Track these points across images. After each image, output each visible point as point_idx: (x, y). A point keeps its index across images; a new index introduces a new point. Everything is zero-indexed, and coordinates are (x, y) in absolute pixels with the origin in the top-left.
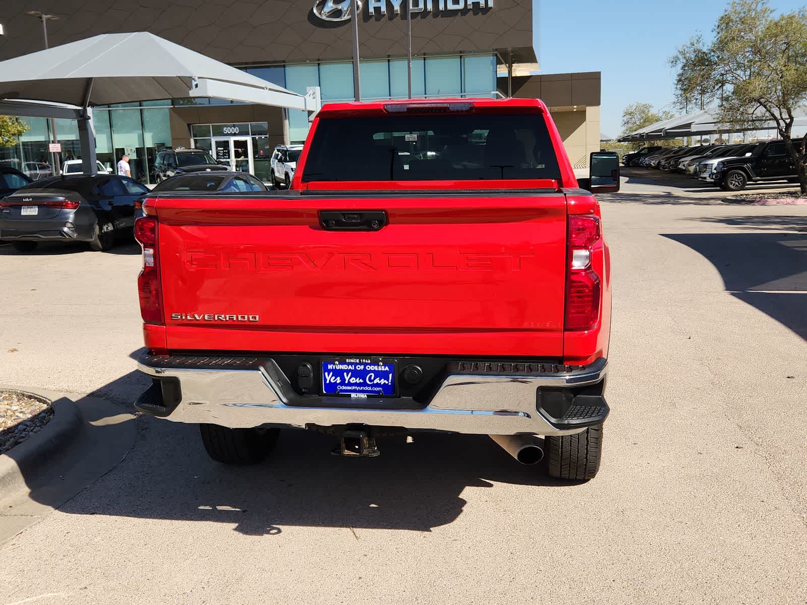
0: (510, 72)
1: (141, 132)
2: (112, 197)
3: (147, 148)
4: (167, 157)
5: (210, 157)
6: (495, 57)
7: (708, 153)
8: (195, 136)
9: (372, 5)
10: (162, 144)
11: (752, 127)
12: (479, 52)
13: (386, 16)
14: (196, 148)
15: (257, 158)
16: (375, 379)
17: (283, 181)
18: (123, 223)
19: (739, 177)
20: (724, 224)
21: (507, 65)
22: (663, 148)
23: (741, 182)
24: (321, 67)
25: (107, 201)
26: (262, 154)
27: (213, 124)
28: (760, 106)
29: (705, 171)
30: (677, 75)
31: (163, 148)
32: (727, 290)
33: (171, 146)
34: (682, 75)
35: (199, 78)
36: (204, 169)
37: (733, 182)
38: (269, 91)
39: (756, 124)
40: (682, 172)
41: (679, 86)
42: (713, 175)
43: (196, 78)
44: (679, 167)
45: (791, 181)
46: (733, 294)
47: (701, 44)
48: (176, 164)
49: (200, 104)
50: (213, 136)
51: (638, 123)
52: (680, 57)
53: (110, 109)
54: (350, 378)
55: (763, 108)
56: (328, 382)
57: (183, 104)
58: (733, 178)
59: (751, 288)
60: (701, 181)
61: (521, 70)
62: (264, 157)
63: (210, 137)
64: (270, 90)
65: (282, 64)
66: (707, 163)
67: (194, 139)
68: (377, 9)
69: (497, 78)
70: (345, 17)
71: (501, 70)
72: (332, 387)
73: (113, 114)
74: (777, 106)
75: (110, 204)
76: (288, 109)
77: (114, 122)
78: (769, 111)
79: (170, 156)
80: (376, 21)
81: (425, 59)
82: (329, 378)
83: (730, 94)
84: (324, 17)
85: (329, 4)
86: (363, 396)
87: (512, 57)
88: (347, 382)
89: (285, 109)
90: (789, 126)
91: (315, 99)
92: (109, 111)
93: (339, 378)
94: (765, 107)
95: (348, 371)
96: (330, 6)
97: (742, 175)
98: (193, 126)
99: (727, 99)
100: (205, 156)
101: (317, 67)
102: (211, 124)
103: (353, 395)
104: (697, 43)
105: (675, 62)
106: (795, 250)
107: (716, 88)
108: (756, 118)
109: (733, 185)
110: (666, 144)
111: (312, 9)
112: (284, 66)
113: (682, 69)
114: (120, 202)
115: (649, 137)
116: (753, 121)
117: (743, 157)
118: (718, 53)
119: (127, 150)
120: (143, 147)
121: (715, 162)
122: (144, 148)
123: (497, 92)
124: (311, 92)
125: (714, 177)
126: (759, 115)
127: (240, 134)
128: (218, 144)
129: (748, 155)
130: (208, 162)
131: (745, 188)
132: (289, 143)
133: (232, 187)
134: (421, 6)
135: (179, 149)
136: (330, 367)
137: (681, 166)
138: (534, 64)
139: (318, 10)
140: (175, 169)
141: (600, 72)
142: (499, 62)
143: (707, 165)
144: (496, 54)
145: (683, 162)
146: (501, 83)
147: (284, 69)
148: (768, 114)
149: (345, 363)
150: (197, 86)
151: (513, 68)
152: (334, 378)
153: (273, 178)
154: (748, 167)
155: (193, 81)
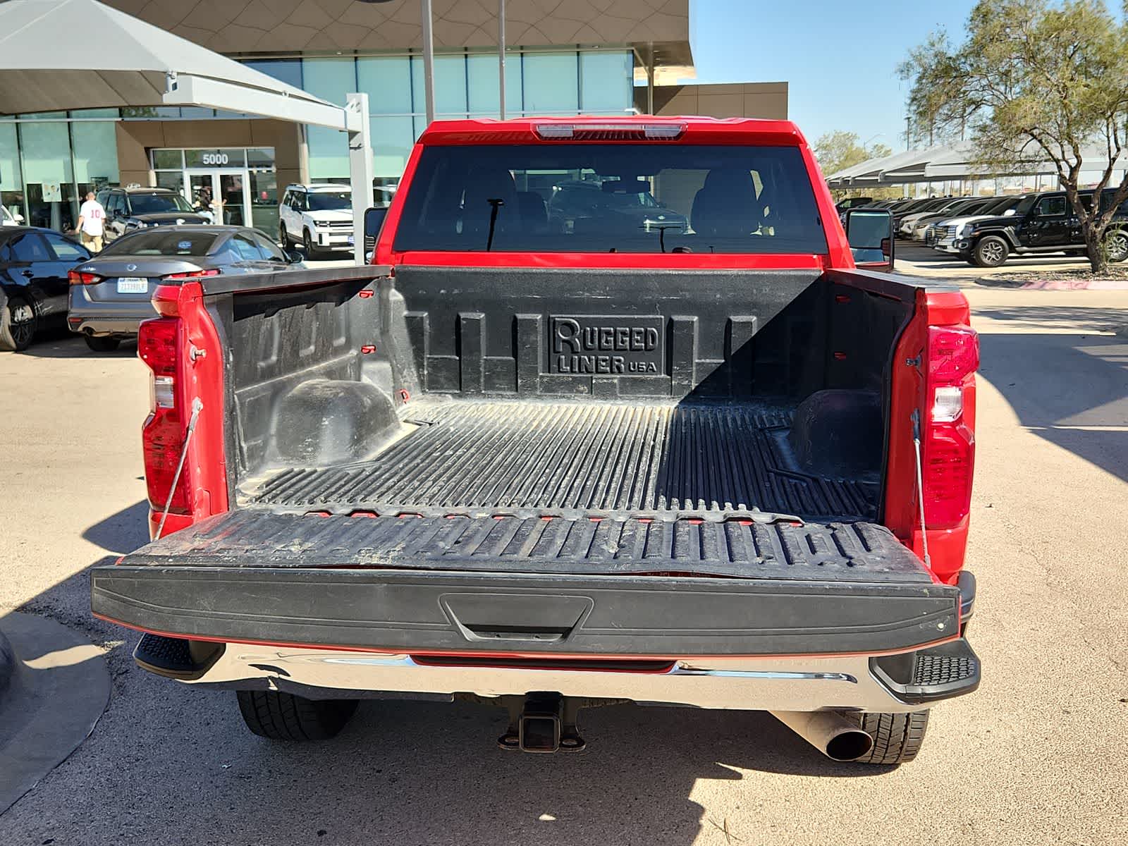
0: (651, 79)
1: (68, 158)
2: (30, 264)
3: (79, 184)
4: (112, 199)
5: (182, 200)
6: (631, 56)
7: (945, 209)
8: (156, 167)
10: (103, 178)
11: (1019, 172)
12: (605, 46)
14: (158, 186)
15: (256, 203)
17: (299, 240)
18: (48, 306)
19: (996, 246)
20: (989, 318)
21: (647, 68)
22: (874, 200)
23: (1000, 253)
24: (359, 62)
25: (22, 271)
26: (265, 198)
27: (186, 149)
28: (1032, 139)
29: (945, 237)
30: (911, 91)
31: (105, 185)
32: (1024, 425)
33: (118, 182)
34: (919, 90)
35: (179, 74)
36: (173, 221)
37: (989, 254)
38: (290, 99)
39: (1025, 166)
40: (904, 237)
41: (913, 108)
42: (958, 243)
43: (175, 74)
44: (902, 229)
45: (1070, 253)
46: (1034, 432)
47: (945, 45)
48: (128, 212)
49: (164, 116)
50: (187, 166)
51: (837, 162)
52: (915, 64)
53: (18, 121)
55: (1038, 143)
57: (135, 116)
58: (988, 248)
59: (1059, 423)
60: (939, 251)
61: (667, 76)
62: (268, 202)
63: (182, 168)
64: (291, 96)
65: (297, 57)
66: (948, 224)
67: (156, 172)
69: (634, 87)
71: (639, 74)
73: (23, 130)
74: (1057, 140)
75: (28, 274)
76: (307, 125)
77: (24, 142)
78: (1046, 148)
79: (117, 198)
81: (522, 55)
83: (989, 122)
87: (656, 55)
89: (302, 125)
90: (1074, 170)
91: (360, 114)
92: (17, 124)
94: (1040, 141)
97: (1002, 245)
98: (153, 151)
99: (983, 129)
100: (175, 200)
101: (354, 63)
102: (183, 149)
104: (939, 42)
105: (906, 72)
106: (1105, 361)
107: (968, 112)
108: (1026, 157)
109: (989, 259)
110: (878, 194)
112: (301, 60)
113: (918, 82)
114: (42, 271)
115: (857, 183)
116: (1022, 162)
117: (1002, 217)
118: (971, 60)
119: (46, 186)
120: (71, 182)
121: (960, 224)
122: (72, 185)
123: (634, 110)
124: (354, 102)
125: (960, 245)
126: (1031, 153)
127: (230, 165)
128: (194, 180)
129: (1010, 213)
130: (179, 209)
131: (1004, 263)
132: (308, 181)
133: (230, 251)
135: (132, 186)
137: (904, 229)
138: (689, 68)
140: (127, 218)
141: (787, 83)
142: (636, 64)
143: (948, 227)
144: (633, 51)
145: (908, 221)
146: (639, 96)
147: (301, 65)
148: (1043, 152)
150: (175, 86)
151: (655, 72)
153: (284, 236)
154: (1009, 231)
155: (169, 78)
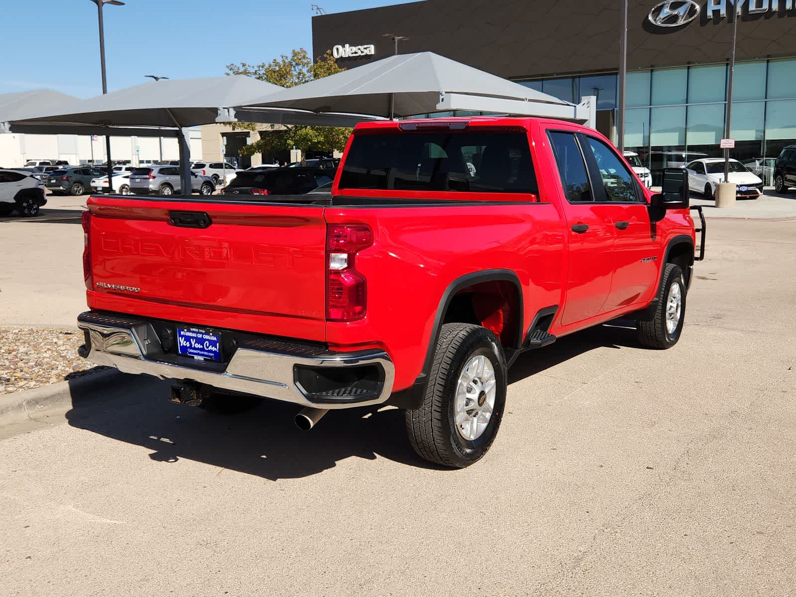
9: (711, 7)
13: (726, 19)
16: (209, 346)
43: (444, 93)
54: (195, 344)
56: (182, 345)
64: (530, 100)
68: (716, 12)
70: (681, 22)
72: (184, 348)
80: (714, 24)
81: (768, 61)
82: (182, 342)
84: (659, 24)
85: (665, 10)
86: (202, 358)
88: (193, 346)
91: (589, 108)
93: (188, 343)
95: (193, 338)
96: (666, 11)
101: (650, 73)
103: (196, 357)
111: (648, 16)
112: (617, 74)
124: (585, 101)
134: (765, 6)
136: (182, 333)
139: (653, 16)
147: (617, 77)
149: (190, 331)
150: (443, 100)
152: (185, 342)
155: (440, 95)
